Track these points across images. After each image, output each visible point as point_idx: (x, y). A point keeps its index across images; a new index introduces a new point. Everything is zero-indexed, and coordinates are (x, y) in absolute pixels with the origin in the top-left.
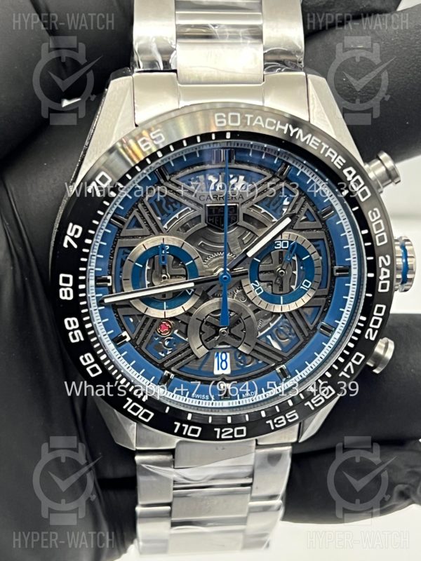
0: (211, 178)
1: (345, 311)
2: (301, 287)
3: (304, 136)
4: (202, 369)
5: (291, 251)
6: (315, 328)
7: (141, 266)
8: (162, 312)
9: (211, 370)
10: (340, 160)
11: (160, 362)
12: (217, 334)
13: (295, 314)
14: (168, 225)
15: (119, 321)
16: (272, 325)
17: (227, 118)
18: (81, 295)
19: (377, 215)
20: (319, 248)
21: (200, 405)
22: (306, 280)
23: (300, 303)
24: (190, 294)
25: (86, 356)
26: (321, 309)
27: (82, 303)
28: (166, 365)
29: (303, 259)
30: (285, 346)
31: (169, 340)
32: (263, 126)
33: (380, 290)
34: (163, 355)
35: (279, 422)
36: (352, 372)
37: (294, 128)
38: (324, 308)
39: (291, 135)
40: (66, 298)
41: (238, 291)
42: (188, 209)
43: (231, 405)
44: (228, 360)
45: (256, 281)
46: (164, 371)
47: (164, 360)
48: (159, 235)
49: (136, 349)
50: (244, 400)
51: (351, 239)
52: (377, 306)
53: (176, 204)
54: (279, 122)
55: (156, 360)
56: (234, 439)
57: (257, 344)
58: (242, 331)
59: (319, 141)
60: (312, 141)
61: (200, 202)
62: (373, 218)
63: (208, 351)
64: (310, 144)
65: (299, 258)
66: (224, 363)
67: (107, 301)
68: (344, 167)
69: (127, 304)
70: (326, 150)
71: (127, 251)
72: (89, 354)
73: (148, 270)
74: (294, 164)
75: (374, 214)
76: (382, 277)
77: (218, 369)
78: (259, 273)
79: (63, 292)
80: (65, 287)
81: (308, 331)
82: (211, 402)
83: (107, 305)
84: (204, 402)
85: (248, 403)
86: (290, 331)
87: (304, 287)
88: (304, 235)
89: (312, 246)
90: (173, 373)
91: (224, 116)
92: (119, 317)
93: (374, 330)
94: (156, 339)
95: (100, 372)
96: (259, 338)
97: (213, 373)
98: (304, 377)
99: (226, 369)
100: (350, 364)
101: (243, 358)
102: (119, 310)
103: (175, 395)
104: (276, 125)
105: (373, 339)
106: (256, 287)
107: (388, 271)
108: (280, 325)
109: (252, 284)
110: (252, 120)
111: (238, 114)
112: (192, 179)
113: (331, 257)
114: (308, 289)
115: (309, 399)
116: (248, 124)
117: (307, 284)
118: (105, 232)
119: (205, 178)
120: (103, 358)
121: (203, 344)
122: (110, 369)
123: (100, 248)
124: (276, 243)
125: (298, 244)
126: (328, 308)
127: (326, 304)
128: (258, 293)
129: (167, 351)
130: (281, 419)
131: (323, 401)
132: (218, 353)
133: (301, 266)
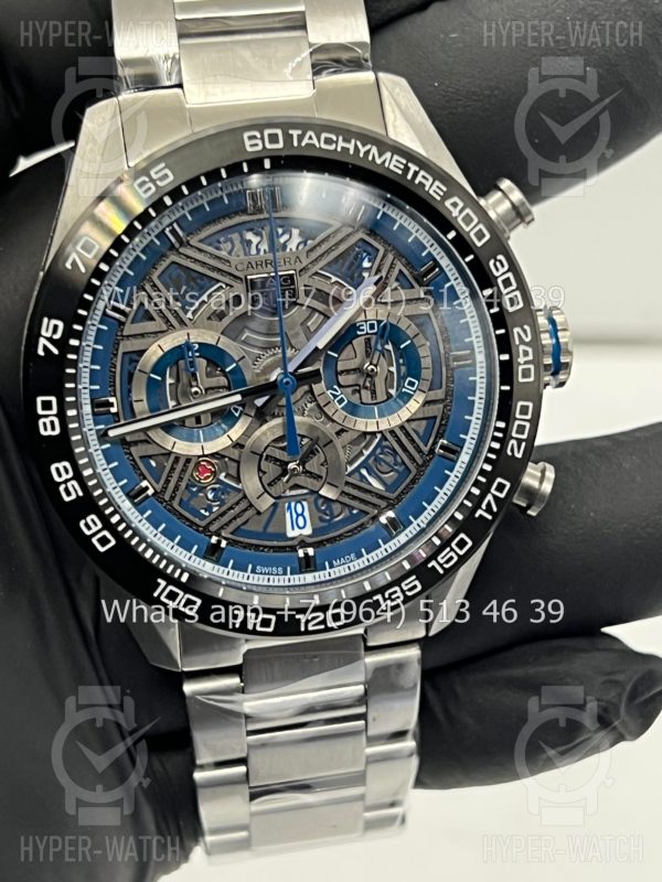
0: (249, 236)
1: (473, 419)
2: (404, 390)
3: (380, 156)
4: (269, 530)
5: (382, 336)
6: (432, 451)
7: (159, 378)
8: (198, 446)
9: (280, 531)
10: (438, 187)
11: (203, 523)
12: (285, 472)
13: (399, 433)
15: (135, 466)
16: (366, 453)
17: (262, 139)
18: (72, 426)
19: (503, 266)
20: (423, 328)
21: (271, 583)
22: (409, 379)
23: (405, 414)
24: (237, 415)
25: (89, 519)
26: (438, 421)
27: (74, 438)
28: (213, 528)
29: (402, 346)
30: (389, 483)
31: (214, 490)
32: (317, 145)
33: (521, 380)
34: (207, 514)
35: (393, 597)
36: (495, 509)
37: (364, 145)
38: (442, 419)
39: (361, 155)
40: (50, 432)
41: (309, 405)
43: (318, 580)
44: (306, 514)
45: (335, 387)
46: (210, 537)
47: (208, 520)
48: (181, 329)
49: (165, 507)
50: (336, 569)
51: (469, 308)
52: (520, 404)
53: (202, 280)
54: (341, 138)
55: (197, 520)
56: (328, 630)
57: (347, 483)
58: (323, 465)
59: (404, 162)
60: (393, 162)
61: (237, 274)
62: (497, 270)
63: (274, 501)
64: (391, 167)
65: (396, 346)
66: (300, 519)
67: (112, 433)
68: (446, 196)
69: (144, 438)
70: (416, 174)
71: (135, 357)
72: (93, 517)
73: (171, 384)
74: (372, 203)
75: (498, 264)
76: (521, 360)
77: (293, 529)
78: (337, 374)
79: (45, 424)
80: (46, 416)
81: (422, 457)
82: (287, 577)
83: (113, 441)
84: (276, 577)
85: (343, 573)
86: (395, 460)
87: (407, 389)
89: (413, 326)
90: (225, 538)
91: (258, 135)
92: (134, 460)
93: (519, 441)
94: (194, 489)
95: (113, 542)
96: (349, 475)
97: (285, 534)
98: (423, 526)
99: (304, 527)
100: (489, 497)
101: (329, 508)
102: (133, 449)
103: (231, 571)
104: (337, 142)
105: (519, 456)
106: (335, 396)
107: (530, 350)
108: (379, 451)
109: (329, 392)
110: (301, 138)
111: (279, 132)
112: (222, 239)
113: (444, 341)
114: (415, 392)
115: (434, 557)
116: (295, 144)
117: (411, 384)
118: (99, 329)
119: (241, 236)
120: (115, 519)
121: (266, 491)
122: (127, 535)
123: (92, 354)
124: (358, 325)
125: (390, 324)
126: (448, 419)
127: (443, 412)
128: (340, 404)
129: (213, 507)
130: (395, 592)
131: (456, 558)
132: (290, 503)
133: (401, 358)
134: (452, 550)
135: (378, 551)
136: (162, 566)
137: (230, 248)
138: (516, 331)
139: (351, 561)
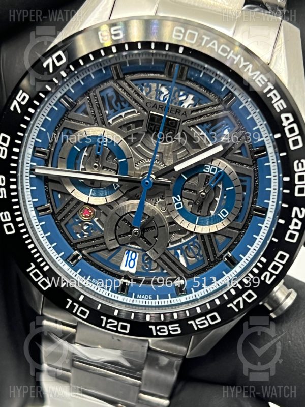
0: (163, 89)
1: (252, 249)
2: (219, 215)
4: (111, 261)
5: (217, 178)
6: (221, 256)
7: (79, 150)
8: (87, 197)
9: (118, 264)
10: (281, 104)
11: (74, 241)
12: (130, 233)
13: (206, 238)
14: (113, 121)
15: (47, 193)
16: (183, 241)
17: (184, 34)
18: (13, 157)
19: (303, 167)
20: (244, 183)
21: (98, 291)
22: (224, 209)
23: (213, 228)
24: (115, 189)
25: (6, 213)
26: (233, 240)
27: (12, 165)
28: (79, 246)
29: (227, 189)
30: (190, 264)
31: (88, 225)
32: (216, 50)
33: (287, 239)
34: (80, 237)
35: (161, 330)
36: (242, 307)
37: (245, 61)
38: (235, 241)
39: (241, 66)
40: (1, 155)
41: (160, 200)
42: (134, 111)
43: (125, 301)
44: (136, 261)
45: (179, 196)
46: (75, 250)
47: (78, 241)
48: (101, 127)
49: (56, 223)
50: (138, 300)
51: (275, 183)
52: (280, 253)
53: (125, 103)
54: (232, 52)
55: (71, 238)
56: (117, 331)
57: (164, 253)
58: (155, 237)
59: (266, 81)
60: (259, 78)
61: (146, 108)
62: (298, 168)
63: (118, 245)
64: (256, 81)
65: (224, 187)
66: (132, 262)
67: (37, 171)
68: (283, 111)
69: (57, 180)
70: (270, 90)
71: (70, 132)
72: (8, 213)
73: (85, 156)
74: (240, 97)
75: (300, 164)
76: (292, 227)
77: (126, 266)
78: (183, 189)
81: (214, 257)
82: (108, 292)
83: (39, 176)
84: (102, 290)
85: (141, 304)
86: (199, 251)
87: (221, 215)
88: (233, 167)
89: (238, 179)
90: (83, 255)
91: (183, 31)
92: (48, 189)
93: (272, 275)
94: (77, 221)
95: (14, 232)
96: (169, 249)
97: (119, 267)
98: (198, 297)
99: (132, 267)
100: (240, 299)
101: (150, 263)
102: (50, 184)
103: (78, 275)
104: (229, 53)
106: (176, 201)
107: (300, 224)
108: (191, 243)
109: (173, 198)
110: (208, 42)
111: (197, 34)
112: (145, 84)
113: (253, 195)
114: (224, 218)
115: (194, 319)
116: (203, 44)
117: (224, 213)
118: (52, 108)
119: (157, 86)
120: (19, 219)
121: (116, 238)
122: (22, 231)
123: (44, 121)
124: (205, 166)
125: (225, 173)
126: (239, 242)
127: (237, 237)
128: (177, 207)
129: (84, 235)
130: (164, 328)
131: (207, 325)
132: (129, 251)
133: (225, 195)
134: (206, 319)
135: (166, 300)
136: (35, 256)
137: (148, 91)
138: (295, 209)
139: (148, 299)
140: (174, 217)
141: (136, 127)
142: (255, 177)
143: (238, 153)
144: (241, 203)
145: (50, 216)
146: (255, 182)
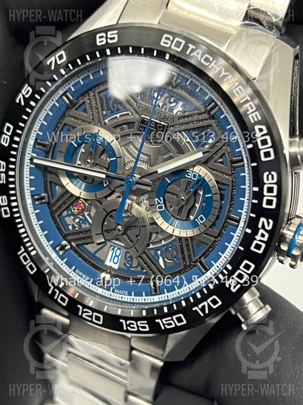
1: (223, 256)
2: (196, 220)
4: (97, 255)
6: (196, 261)
7: (76, 146)
8: (79, 191)
9: (103, 258)
10: (256, 115)
11: (66, 232)
12: (116, 229)
13: (183, 241)
14: (109, 121)
15: (46, 184)
16: (163, 243)
17: (172, 42)
18: (14, 146)
19: (273, 179)
20: (222, 192)
22: (202, 215)
23: (191, 233)
24: (105, 185)
25: (4, 197)
26: (208, 247)
28: (69, 238)
31: (80, 218)
32: (199, 59)
33: (252, 248)
34: (71, 229)
35: (131, 326)
36: (207, 312)
37: (225, 72)
38: (210, 247)
39: (221, 76)
40: (4, 143)
41: (145, 201)
42: (128, 114)
43: (103, 294)
44: (120, 257)
45: (161, 198)
46: (64, 240)
47: (69, 232)
48: (98, 125)
49: (51, 213)
50: (115, 294)
52: (246, 262)
53: (121, 106)
55: (63, 229)
56: (91, 321)
57: (144, 253)
58: (137, 236)
60: (237, 89)
61: (138, 112)
62: (268, 179)
63: (104, 240)
64: (234, 91)
65: (204, 194)
66: (116, 258)
67: (35, 161)
68: (257, 123)
69: (55, 172)
70: (247, 101)
71: (71, 128)
72: (6, 197)
73: (82, 152)
74: (221, 107)
75: (270, 176)
76: (258, 237)
77: (110, 261)
78: (166, 192)
79: (4, 138)
81: (190, 262)
83: (37, 165)
84: (84, 281)
85: (117, 298)
86: (177, 255)
87: (199, 221)
88: (213, 175)
89: (217, 187)
90: (72, 246)
91: (171, 39)
92: (46, 181)
93: (237, 282)
94: (70, 213)
95: (9, 215)
96: (149, 250)
97: (104, 262)
98: (170, 298)
99: (116, 264)
100: (205, 303)
101: (132, 261)
102: (49, 175)
103: (64, 264)
104: (211, 62)
105: (234, 290)
106: (159, 203)
107: (267, 235)
108: (170, 246)
109: (156, 199)
110: (193, 51)
111: (183, 42)
113: (230, 204)
114: (201, 224)
115: (161, 318)
116: (188, 53)
117: (202, 219)
118: (54, 104)
120: (14, 204)
121: (103, 233)
122: (16, 216)
123: (46, 115)
124: (187, 171)
125: (204, 179)
126: (213, 249)
127: (213, 244)
128: (159, 209)
129: (75, 227)
130: (133, 324)
131: (173, 326)
132: (115, 247)
133: (204, 202)
134: (172, 319)
135: (140, 298)
136: (25, 240)
138: (262, 220)
139: (125, 295)
140: (155, 218)
141: (129, 129)
142: (233, 186)
143: (220, 162)
144: (217, 210)
145: (46, 205)
146: (232, 192)
